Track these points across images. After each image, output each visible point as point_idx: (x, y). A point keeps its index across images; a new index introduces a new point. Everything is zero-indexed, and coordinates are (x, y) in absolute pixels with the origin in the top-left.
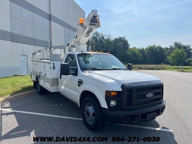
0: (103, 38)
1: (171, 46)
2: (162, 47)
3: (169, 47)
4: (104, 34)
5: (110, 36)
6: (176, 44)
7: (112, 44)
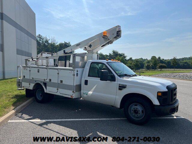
0: (47, 41)
1: (110, 54)
2: (103, 54)
3: (108, 55)
4: (48, 38)
5: (55, 40)
6: (114, 52)
7: (58, 49)
